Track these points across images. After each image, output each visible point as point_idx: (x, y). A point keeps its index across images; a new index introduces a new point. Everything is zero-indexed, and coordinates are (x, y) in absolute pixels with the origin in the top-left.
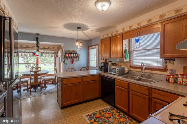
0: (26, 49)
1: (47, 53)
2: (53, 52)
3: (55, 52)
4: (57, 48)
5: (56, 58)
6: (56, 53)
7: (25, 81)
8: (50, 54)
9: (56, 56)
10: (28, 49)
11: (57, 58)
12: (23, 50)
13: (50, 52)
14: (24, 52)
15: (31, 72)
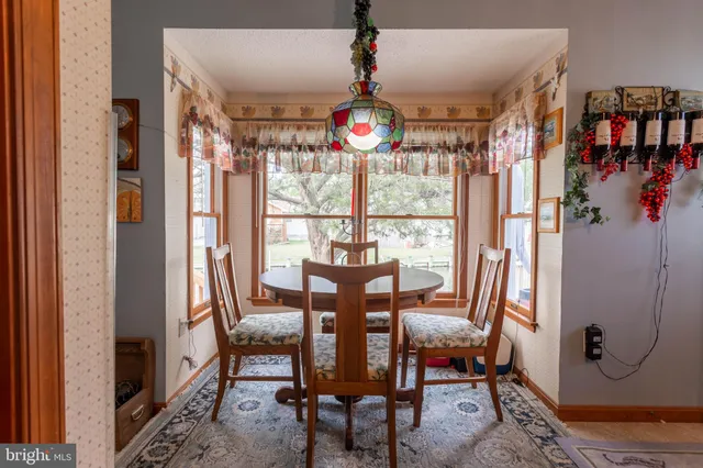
0: (299, 128)
1: (416, 149)
2: (451, 138)
3: (466, 140)
4: (474, 115)
5: (466, 179)
6: (469, 147)
7: (282, 339)
8: (433, 158)
9: (473, 170)
10: (308, 128)
11: (475, 181)
12: (285, 136)
13: (433, 137)
14: (288, 148)
15: (313, 279)
